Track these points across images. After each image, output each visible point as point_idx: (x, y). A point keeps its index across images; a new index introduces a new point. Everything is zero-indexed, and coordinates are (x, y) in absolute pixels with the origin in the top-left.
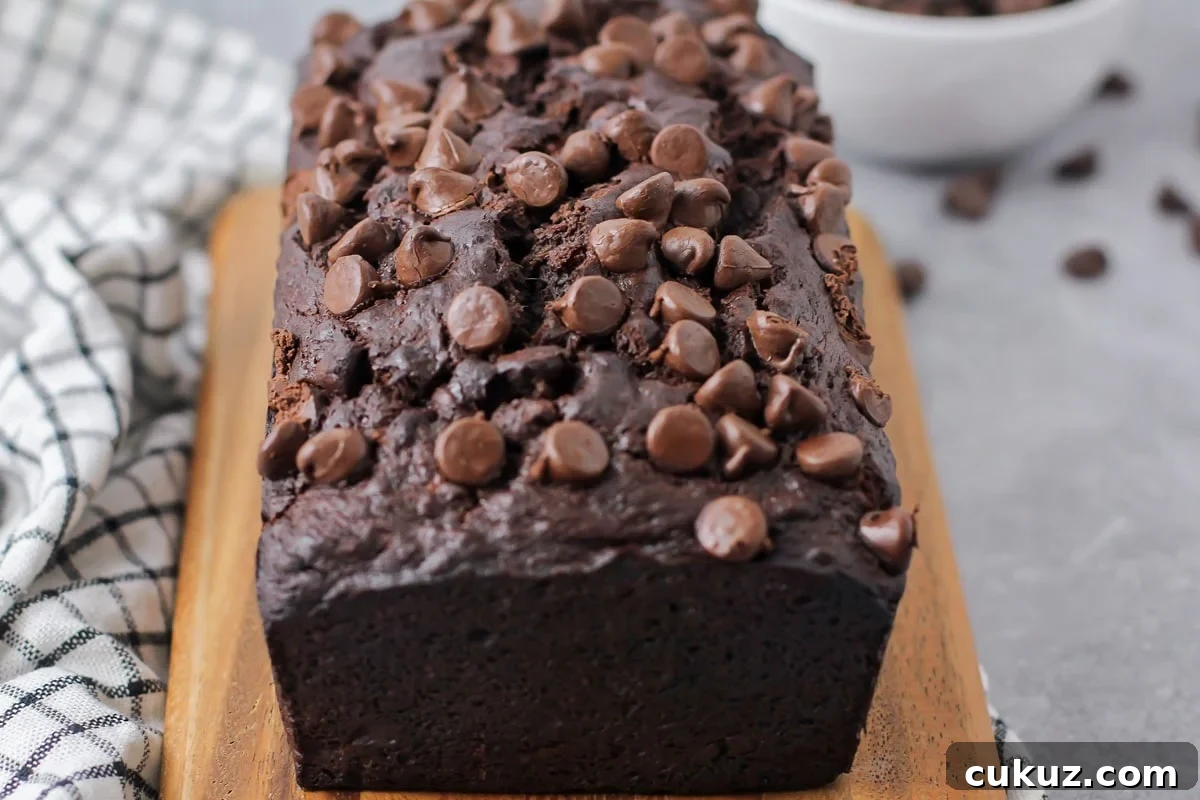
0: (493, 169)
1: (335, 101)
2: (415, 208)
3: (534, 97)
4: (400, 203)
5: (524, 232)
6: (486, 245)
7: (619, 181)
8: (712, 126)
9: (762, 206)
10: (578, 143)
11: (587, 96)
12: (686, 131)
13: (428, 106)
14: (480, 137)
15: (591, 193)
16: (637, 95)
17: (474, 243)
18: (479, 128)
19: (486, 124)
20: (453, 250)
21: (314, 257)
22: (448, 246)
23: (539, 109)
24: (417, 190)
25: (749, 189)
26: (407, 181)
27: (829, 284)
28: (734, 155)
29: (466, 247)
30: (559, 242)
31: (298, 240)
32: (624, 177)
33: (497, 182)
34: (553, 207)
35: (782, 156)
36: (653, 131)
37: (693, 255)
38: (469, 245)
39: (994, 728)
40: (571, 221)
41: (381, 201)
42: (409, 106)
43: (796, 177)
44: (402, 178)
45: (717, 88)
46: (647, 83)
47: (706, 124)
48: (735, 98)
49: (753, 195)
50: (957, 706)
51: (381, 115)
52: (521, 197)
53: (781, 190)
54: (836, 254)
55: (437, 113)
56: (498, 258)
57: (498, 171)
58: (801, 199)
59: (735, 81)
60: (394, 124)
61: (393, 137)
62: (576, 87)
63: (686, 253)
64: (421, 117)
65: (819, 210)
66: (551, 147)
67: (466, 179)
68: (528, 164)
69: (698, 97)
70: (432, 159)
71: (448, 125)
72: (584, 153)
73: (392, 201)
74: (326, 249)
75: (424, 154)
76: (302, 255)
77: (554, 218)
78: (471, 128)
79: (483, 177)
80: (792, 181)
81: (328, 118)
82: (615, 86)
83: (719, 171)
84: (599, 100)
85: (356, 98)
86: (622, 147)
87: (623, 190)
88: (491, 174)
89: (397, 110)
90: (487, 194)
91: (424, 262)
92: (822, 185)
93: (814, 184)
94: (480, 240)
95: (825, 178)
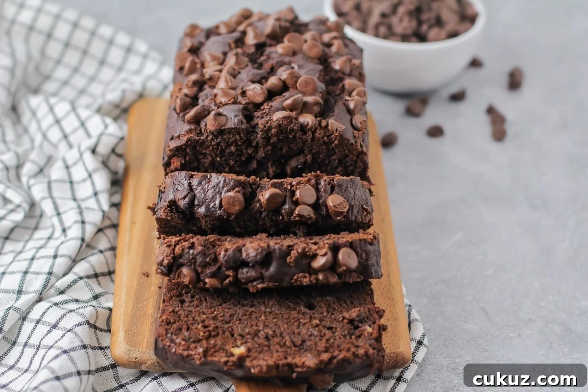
0: (242, 89)
1: (190, 58)
2: (215, 102)
3: (259, 61)
4: (210, 100)
5: (252, 113)
6: (238, 118)
7: (285, 96)
8: (320, 75)
9: (335, 104)
10: (273, 81)
11: (277, 62)
12: (310, 78)
13: (222, 63)
14: (239, 76)
15: (275, 100)
16: (295, 62)
17: (234, 117)
18: (239, 73)
19: (242, 71)
20: (227, 119)
21: (180, 117)
22: (225, 118)
23: (260, 66)
24: (216, 96)
25: (331, 98)
26: (212, 91)
27: (355, 135)
28: (327, 86)
29: (231, 118)
30: (263, 118)
31: (175, 110)
32: (286, 94)
33: (244, 93)
34: (262, 104)
35: (343, 86)
36: (298, 77)
37: (308, 124)
38: (232, 118)
39: (407, 308)
40: (267, 110)
41: (203, 99)
42: (216, 62)
43: (347, 94)
44: (211, 90)
45: (324, 60)
46: (299, 58)
47: (318, 75)
48: (330, 63)
49: (332, 100)
50: (393, 299)
51: (206, 65)
52: (251, 99)
53: (342, 98)
54: (361, 123)
55: (225, 66)
56: (242, 122)
57: (244, 89)
58: (349, 102)
59: (331, 57)
60: (210, 70)
61: (209, 75)
62: (273, 59)
63: (306, 123)
64: (219, 67)
65: (355, 106)
66: (264, 81)
67: (233, 92)
68: (254, 88)
69: (317, 64)
70: (222, 84)
71: (228, 72)
72: (274, 84)
73: (207, 98)
74: (184, 115)
75: (219, 82)
76: (176, 116)
77: (262, 108)
78: (236, 72)
79: (239, 91)
80: (346, 95)
81: (187, 65)
82: (287, 59)
83: (321, 92)
84: (281, 64)
85: (198, 57)
86: (287, 82)
87: (286, 100)
88: (241, 90)
89: (212, 64)
90: (240, 98)
91: (217, 123)
92: (357, 97)
93: (353, 97)
94: (236, 116)
95: (358, 95)
